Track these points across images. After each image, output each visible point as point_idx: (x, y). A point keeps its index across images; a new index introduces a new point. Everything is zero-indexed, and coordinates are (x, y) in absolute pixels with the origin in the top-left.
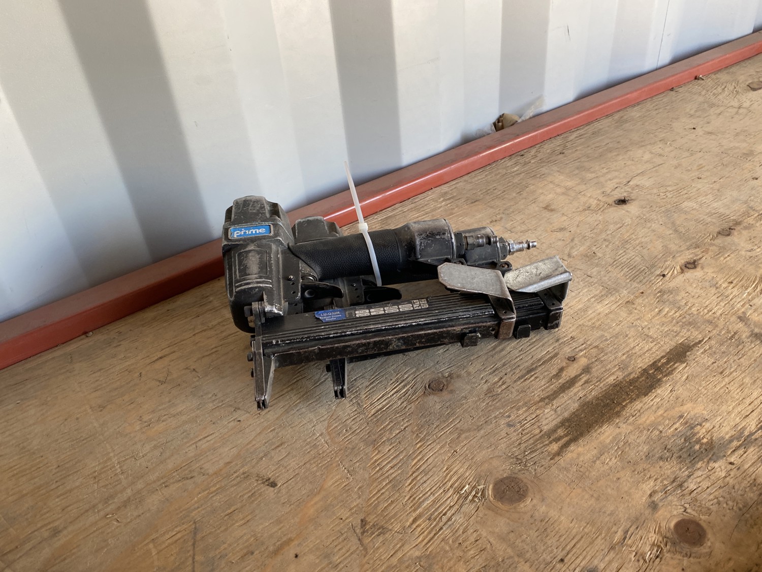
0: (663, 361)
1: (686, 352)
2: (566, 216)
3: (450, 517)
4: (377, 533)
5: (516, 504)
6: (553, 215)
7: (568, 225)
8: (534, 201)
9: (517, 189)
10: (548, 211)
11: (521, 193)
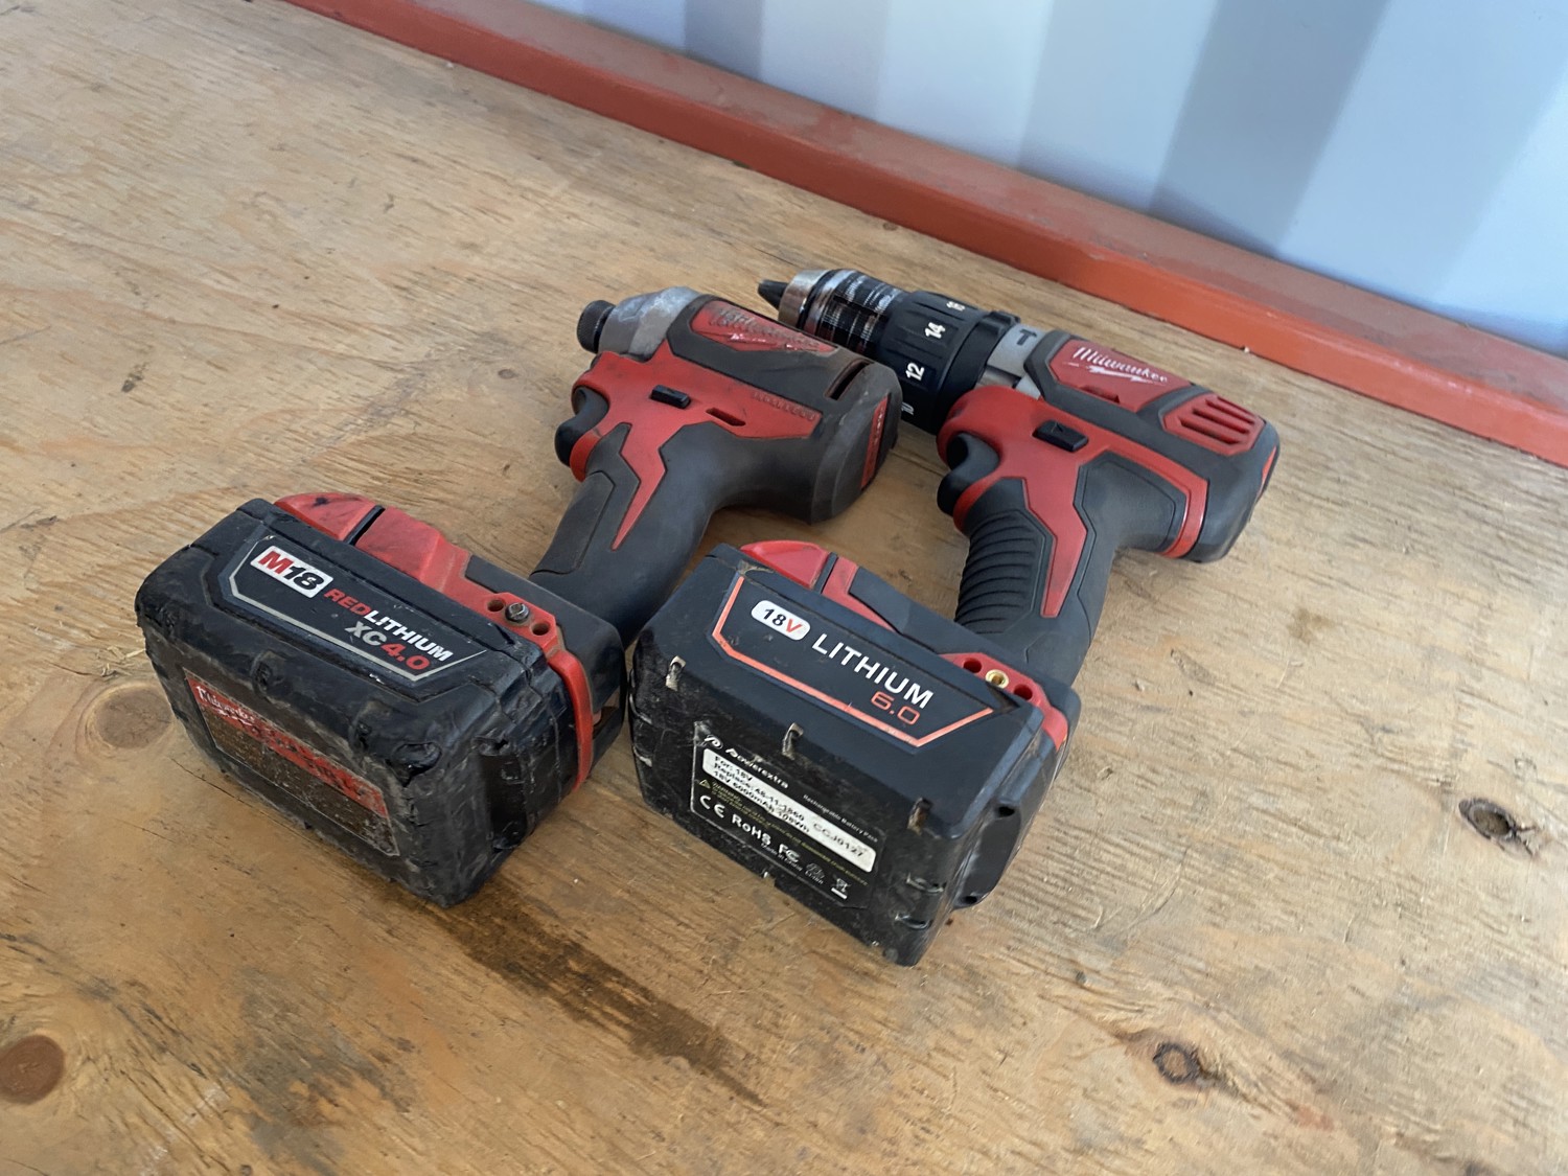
0: (629, 995)
1: (686, 1056)
2: (1288, 677)
3: (64, 635)
4: (26, 545)
5: (98, 734)
6: (1275, 642)
7: (1234, 686)
8: (1333, 583)
9: (1376, 531)
10: (1289, 627)
11: (1361, 545)
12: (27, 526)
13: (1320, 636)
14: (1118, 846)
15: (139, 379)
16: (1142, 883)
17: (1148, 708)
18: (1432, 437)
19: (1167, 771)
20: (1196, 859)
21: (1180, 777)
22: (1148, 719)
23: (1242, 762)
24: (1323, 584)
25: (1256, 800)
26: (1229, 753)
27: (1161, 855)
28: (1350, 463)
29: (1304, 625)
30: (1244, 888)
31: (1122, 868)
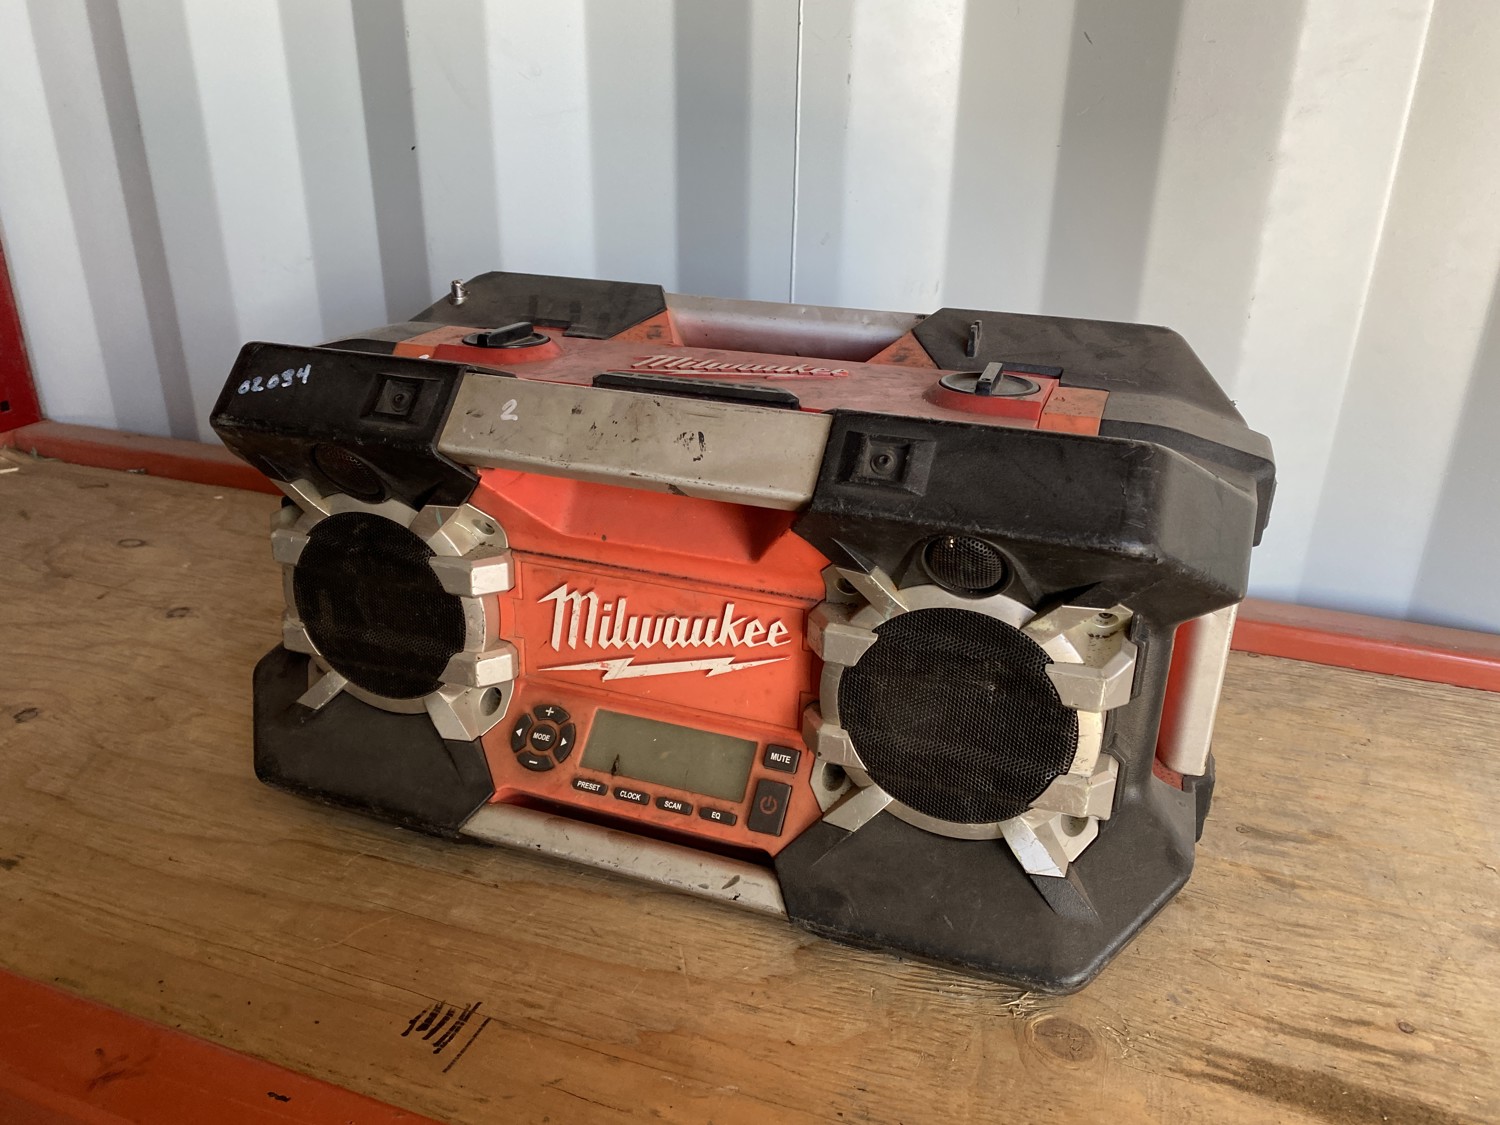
5: (1053, 1056)
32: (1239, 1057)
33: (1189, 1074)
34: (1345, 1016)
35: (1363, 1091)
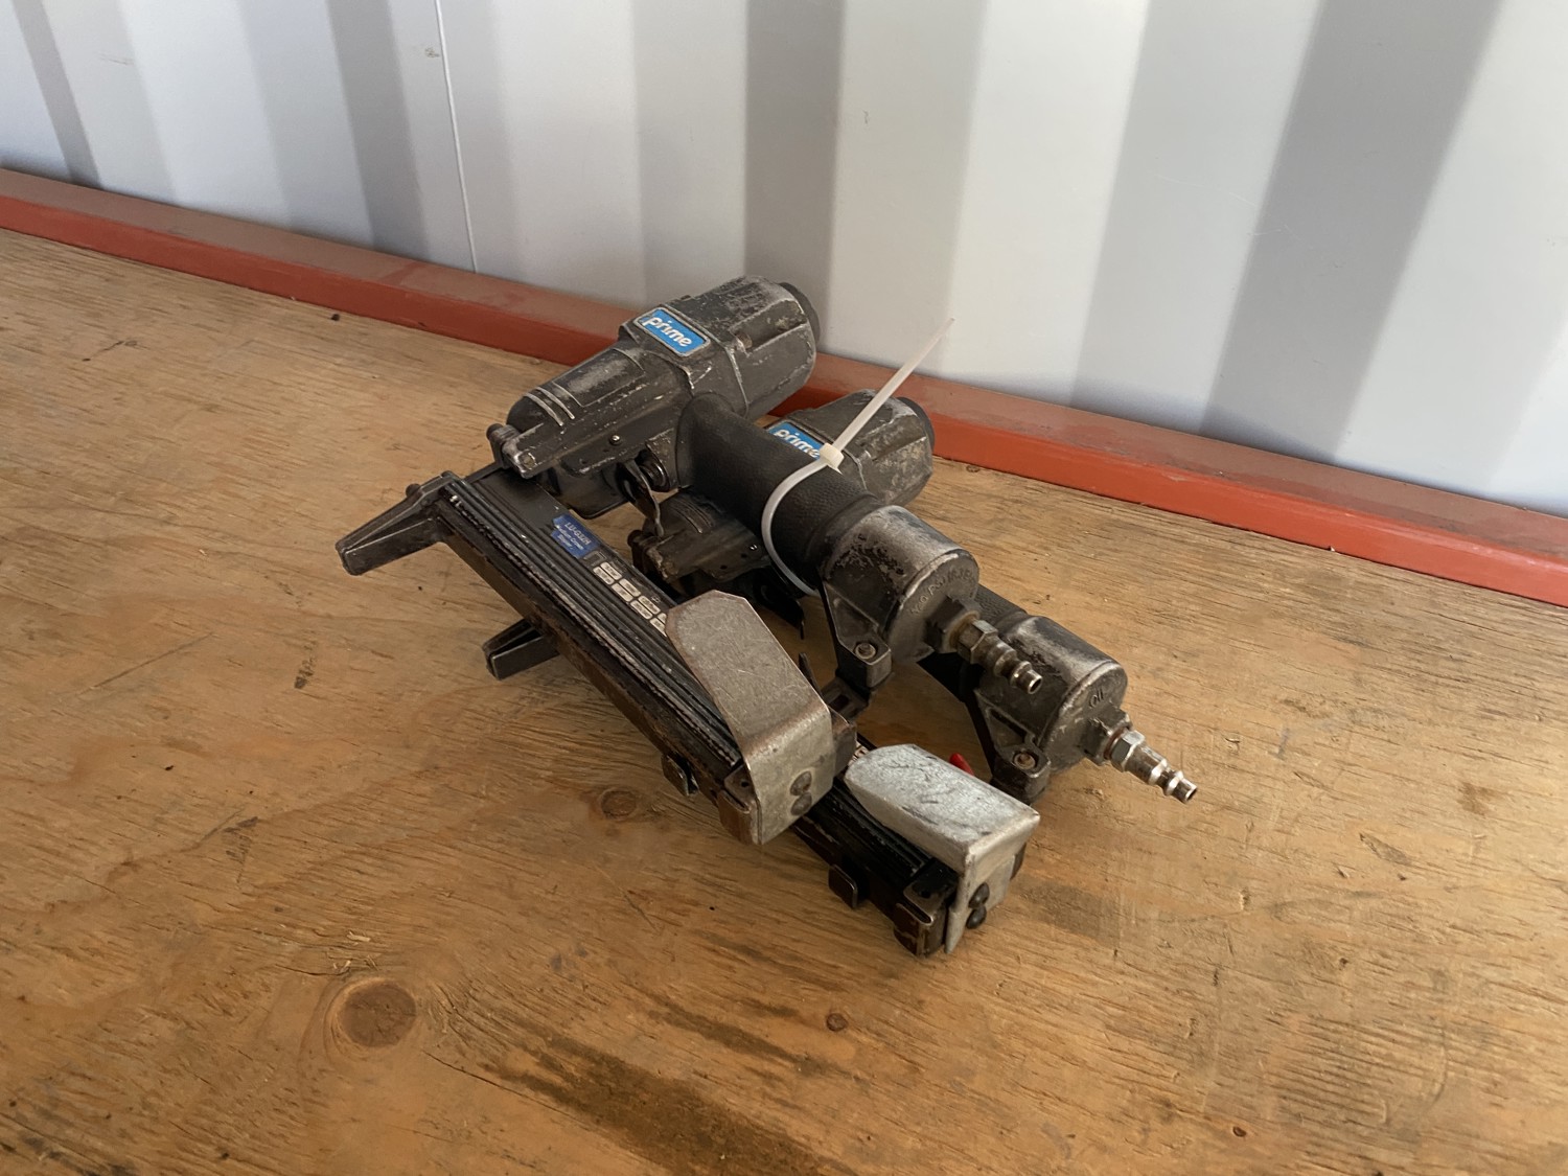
2: (1477, 850)
3: (289, 937)
4: (231, 848)
5: (346, 1037)
6: (1452, 817)
7: (1429, 864)
8: (1484, 755)
9: (1506, 703)
10: (1460, 802)
11: (1497, 717)
12: (230, 830)
13: (1491, 807)
14: (1377, 1035)
15: (310, 674)
16: (1412, 1071)
17: (1358, 894)
18: (1523, 611)
19: (1397, 955)
20: (1456, 1040)
21: (1412, 959)
22: (1361, 905)
23: (1464, 938)
24: (1475, 757)
25: (1490, 973)
26: (1448, 930)
27: (1422, 1040)
28: (1458, 641)
29: (1473, 798)
30: (1510, 1064)
31: (1389, 1057)
32: (588, 1054)
33: (507, 1075)
34: (765, 1000)
35: (720, 1113)
